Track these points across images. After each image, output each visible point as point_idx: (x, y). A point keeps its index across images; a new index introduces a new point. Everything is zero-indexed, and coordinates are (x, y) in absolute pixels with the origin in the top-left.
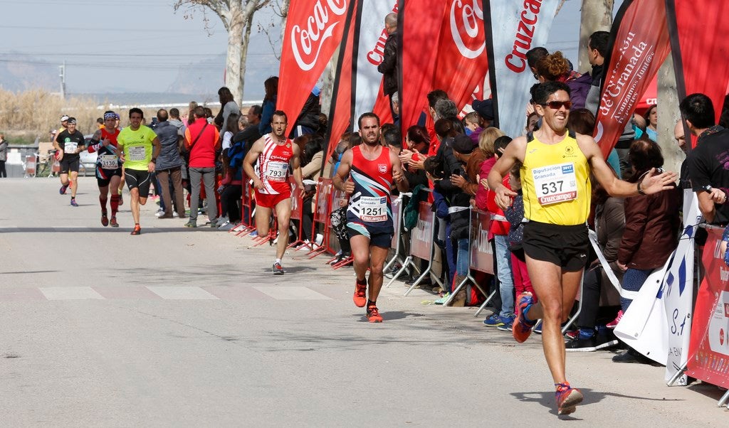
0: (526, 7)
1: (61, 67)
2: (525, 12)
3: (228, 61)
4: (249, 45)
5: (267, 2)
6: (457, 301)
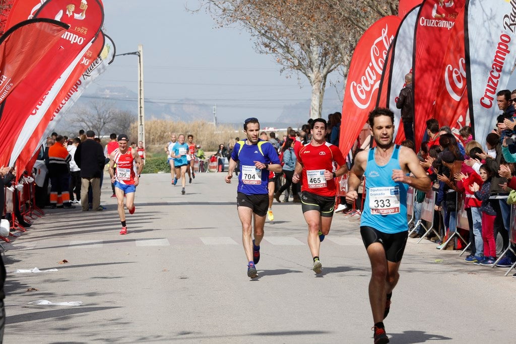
0: (493, 68)
1: (214, 107)
2: (493, 71)
3: (312, 104)
4: (325, 93)
5: (336, 67)
6: (449, 246)
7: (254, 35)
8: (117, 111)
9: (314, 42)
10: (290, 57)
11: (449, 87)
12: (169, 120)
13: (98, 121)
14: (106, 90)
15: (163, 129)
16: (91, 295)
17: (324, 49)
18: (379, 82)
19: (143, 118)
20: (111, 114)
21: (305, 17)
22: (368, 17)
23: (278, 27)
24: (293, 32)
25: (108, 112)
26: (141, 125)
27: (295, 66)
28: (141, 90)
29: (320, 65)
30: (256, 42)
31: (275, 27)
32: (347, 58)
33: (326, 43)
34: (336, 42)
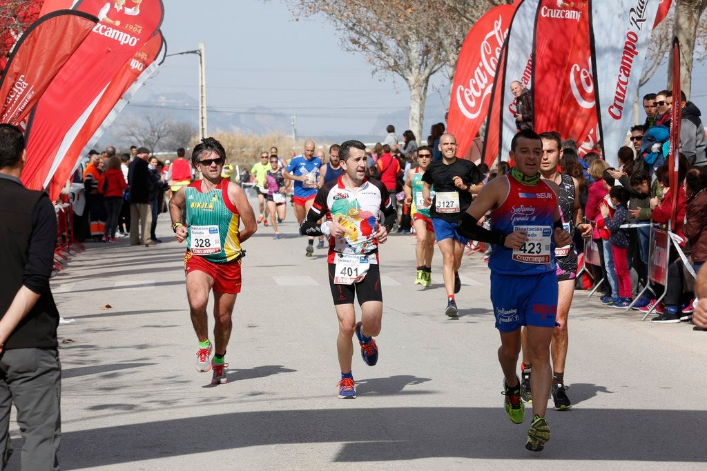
0: (621, 72)
1: (292, 117)
2: (620, 76)
3: (411, 113)
4: (426, 100)
5: (439, 68)
7: (340, 29)
8: (174, 122)
9: (413, 38)
11: (576, 92)
12: (239, 134)
13: (151, 135)
14: (162, 97)
15: (230, 144)
16: (141, 347)
17: (427, 46)
18: (492, 85)
19: (205, 131)
21: (401, 8)
22: (477, 7)
23: (369, 19)
24: (387, 26)
25: (164, 124)
27: (390, 67)
28: (202, 97)
29: (420, 65)
30: (342, 37)
31: (365, 19)
32: (453, 57)
33: (427, 39)
34: (439, 38)
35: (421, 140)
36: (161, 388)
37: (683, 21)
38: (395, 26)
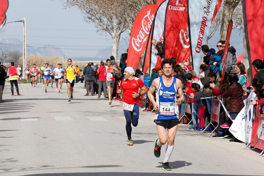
0: (200, 33)
1: (63, 49)
2: (200, 35)
3: (113, 48)
4: (119, 43)
5: (125, 30)
6: (181, 122)
7: (83, 13)
8: (12, 51)
9: (114, 17)
10: (102, 24)
11: (182, 41)
12: (40, 56)
13: (2, 56)
14: (7, 40)
15: (36, 60)
17: (120, 21)
19: (26, 55)
20: (9, 52)
21: (110, 4)
22: (141, 5)
23: (96, 9)
24: (103, 12)
25: (7, 51)
26: (25, 58)
27: (104, 29)
28: (24, 40)
29: (117, 29)
30: (84, 16)
31: (94, 9)
32: (131, 25)
33: (120, 17)
34: (125, 17)
35: (117, 60)
36: (5, 163)
37: (227, 12)
38: (106, 12)
